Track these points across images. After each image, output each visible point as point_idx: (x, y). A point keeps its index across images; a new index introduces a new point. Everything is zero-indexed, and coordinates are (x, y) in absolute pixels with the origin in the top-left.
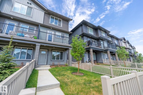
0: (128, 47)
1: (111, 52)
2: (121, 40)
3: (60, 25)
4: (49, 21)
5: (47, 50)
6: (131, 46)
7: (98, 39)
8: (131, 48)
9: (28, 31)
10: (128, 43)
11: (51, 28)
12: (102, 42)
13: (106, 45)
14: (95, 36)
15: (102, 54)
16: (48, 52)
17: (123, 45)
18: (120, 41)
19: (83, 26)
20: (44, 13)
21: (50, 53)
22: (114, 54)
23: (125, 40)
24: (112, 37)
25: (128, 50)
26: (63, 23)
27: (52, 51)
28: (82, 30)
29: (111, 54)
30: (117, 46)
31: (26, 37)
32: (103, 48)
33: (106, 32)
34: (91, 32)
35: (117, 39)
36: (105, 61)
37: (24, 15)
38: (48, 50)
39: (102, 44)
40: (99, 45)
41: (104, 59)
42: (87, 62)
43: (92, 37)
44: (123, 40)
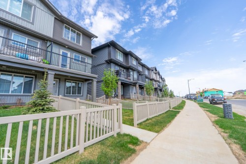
0: (158, 80)
1: (139, 85)
2: (153, 70)
3: (79, 43)
4: (61, 34)
5: (58, 80)
6: (162, 78)
7: (128, 69)
8: (161, 81)
9: (27, 47)
10: (159, 75)
11: (67, 47)
12: (131, 73)
13: (136, 76)
14: (124, 64)
15: (131, 87)
16: (59, 82)
17: (154, 76)
18: (151, 71)
19: (111, 48)
20: (53, 19)
21: (62, 84)
22: (143, 88)
23: (156, 71)
24: (143, 66)
25: (157, 82)
26: (83, 39)
27: (65, 81)
28: (109, 54)
29: (140, 88)
30: (147, 78)
31: (32, 60)
32: (132, 81)
33: (137, 59)
34: (120, 58)
35: (148, 69)
36: (133, 96)
37: (18, 17)
38: (60, 80)
39: (131, 76)
40: (129, 76)
41: (132, 93)
42: (113, 97)
43: (121, 66)
44: (154, 71)
